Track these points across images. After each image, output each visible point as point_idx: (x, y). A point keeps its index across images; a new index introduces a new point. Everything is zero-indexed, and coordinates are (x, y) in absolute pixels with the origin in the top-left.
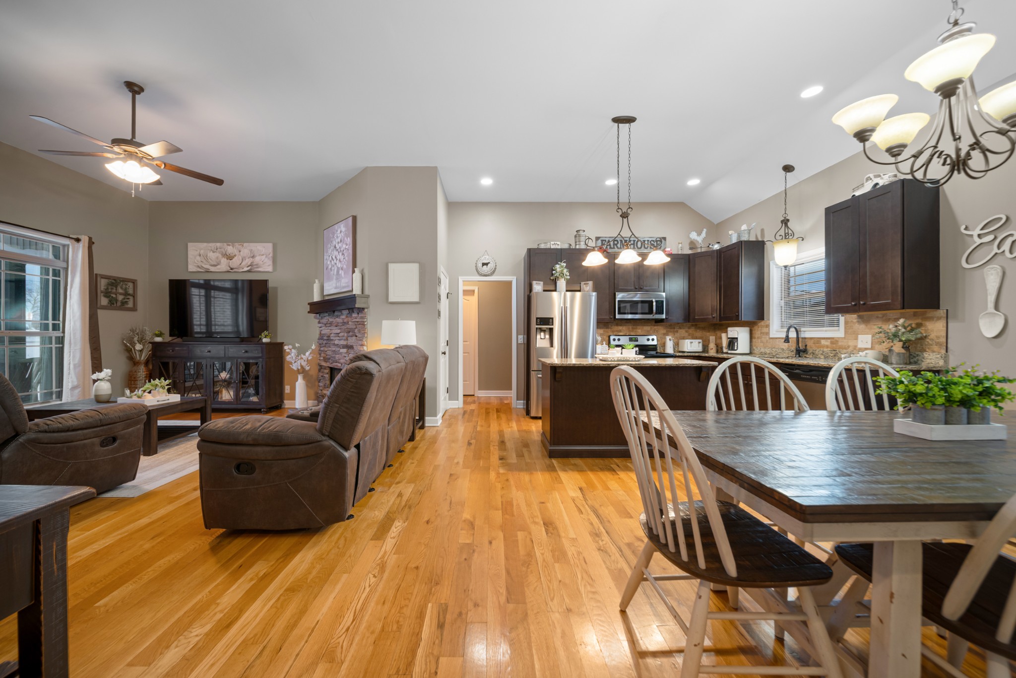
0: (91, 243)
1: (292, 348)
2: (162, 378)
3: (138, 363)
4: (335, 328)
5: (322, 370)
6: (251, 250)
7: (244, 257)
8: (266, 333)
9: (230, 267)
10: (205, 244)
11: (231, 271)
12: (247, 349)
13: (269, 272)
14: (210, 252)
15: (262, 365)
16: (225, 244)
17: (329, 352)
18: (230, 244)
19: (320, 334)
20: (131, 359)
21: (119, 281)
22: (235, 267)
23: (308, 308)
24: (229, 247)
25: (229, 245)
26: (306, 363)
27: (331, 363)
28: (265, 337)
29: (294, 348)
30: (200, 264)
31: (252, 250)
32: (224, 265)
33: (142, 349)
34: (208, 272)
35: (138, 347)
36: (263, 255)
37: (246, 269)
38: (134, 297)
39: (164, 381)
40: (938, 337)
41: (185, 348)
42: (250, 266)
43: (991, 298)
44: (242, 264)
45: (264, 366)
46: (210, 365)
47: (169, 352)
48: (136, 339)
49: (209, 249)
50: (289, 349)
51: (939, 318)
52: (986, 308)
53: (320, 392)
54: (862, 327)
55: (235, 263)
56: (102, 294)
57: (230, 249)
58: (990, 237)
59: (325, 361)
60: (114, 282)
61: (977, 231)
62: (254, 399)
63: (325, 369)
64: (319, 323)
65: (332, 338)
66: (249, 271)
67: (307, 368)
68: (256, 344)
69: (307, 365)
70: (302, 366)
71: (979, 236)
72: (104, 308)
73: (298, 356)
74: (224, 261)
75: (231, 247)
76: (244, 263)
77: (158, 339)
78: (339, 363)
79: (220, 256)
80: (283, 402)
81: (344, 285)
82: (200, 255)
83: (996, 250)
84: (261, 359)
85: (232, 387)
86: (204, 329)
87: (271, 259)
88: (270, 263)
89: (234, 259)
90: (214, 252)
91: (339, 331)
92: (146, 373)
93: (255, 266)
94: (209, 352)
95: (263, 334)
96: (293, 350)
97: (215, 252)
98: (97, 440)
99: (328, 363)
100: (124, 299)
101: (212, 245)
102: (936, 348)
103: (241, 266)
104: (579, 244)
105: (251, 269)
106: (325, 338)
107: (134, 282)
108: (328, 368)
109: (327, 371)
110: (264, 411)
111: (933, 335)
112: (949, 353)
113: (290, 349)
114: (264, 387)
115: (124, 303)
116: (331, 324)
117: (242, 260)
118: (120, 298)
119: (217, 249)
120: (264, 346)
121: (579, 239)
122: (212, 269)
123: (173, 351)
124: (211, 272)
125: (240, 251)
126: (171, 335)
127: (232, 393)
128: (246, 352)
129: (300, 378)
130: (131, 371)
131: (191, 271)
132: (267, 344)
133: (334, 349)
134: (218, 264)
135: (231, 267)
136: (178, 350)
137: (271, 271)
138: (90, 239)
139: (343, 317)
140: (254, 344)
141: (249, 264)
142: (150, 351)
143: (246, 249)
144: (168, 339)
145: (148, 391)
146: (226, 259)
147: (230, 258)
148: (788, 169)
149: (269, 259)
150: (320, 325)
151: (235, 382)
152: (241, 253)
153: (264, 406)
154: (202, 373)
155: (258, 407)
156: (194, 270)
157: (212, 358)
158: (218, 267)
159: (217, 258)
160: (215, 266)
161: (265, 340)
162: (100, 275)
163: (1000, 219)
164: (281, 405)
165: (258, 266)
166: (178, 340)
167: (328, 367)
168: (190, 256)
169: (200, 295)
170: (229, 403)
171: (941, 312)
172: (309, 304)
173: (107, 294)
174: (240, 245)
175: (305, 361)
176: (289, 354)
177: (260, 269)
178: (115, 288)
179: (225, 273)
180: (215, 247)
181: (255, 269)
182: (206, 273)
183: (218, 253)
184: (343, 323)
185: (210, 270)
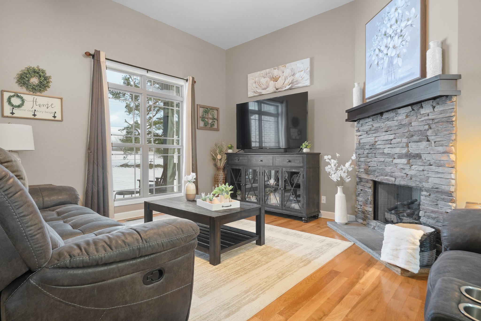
0: (194, 82)
1: (332, 158)
2: (227, 184)
3: (219, 168)
4: (384, 134)
5: (362, 183)
7: (287, 77)
8: (306, 143)
10: (259, 72)
11: (277, 91)
12: (290, 159)
13: (307, 86)
14: (262, 78)
15: (303, 175)
16: (272, 69)
17: (374, 163)
18: (276, 67)
19: (360, 143)
20: (216, 165)
21: (209, 109)
22: (280, 87)
23: (346, 116)
24: (275, 70)
25: (275, 69)
26: (346, 174)
27: (377, 176)
28: (306, 147)
29: (334, 157)
30: (256, 90)
31: (292, 69)
32: (271, 87)
33: (221, 159)
35: (219, 157)
36: (302, 71)
37: (288, 87)
38: (217, 120)
39: (228, 186)
41: (246, 158)
42: (291, 83)
44: (285, 83)
45: (305, 176)
46: (263, 172)
47: (236, 161)
48: (218, 151)
49: (261, 76)
50: (328, 159)
53: (359, 207)
55: (279, 83)
56: (200, 119)
57: (276, 72)
59: (367, 173)
60: (207, 110)
62: (296, 206)
63: (367, 182)
64: (358, 131)
65: (378, 147)
66: (290, 88)
67: (348, 180)
68: (298, 154)
69: (347, 176)
70: (341, 177)
72: (201, 129)
73: (338, 167)
74: (272, 83)
75: (277, 70)
76: (286, 82)
77: (230, 151)
78: (392, 176)
79: (269, 80)
80: (320, 212)
81: (402, 76)
82: (255, 83)
84: (302, 169)
85: (278, 192)
86: (258, 145)
87: (309, 73)
88: (308, 77)
89: (279, 80)
90: (264, 78)
91: (392, 137)
92: (223, 176)
93: (295, 83)
94: (262, 161)
95: (303, 144)
96: (332, 160)
98: (138, 275)
99: (371, 176)
100: (212, 122)
101: (264, 72)
103: (284, 85)
105: (292, 86)
106: (368, 147)
107: (217, 110)
108: (371, 182)
109: (371, 184)
110: (304, 220)
113: (330, 160)
114: (305, 196)
115: (212, 125)
116: (377, 130)
117: (285, 79)
118: (210, 121)
119: (267, 74)
120: (305, 155)
122: (264, 92)
123: (238, 160)
124: (263, 95)
125: (283, 72)
126: (238, 148)
127: (278, 198)
128: (290, 161)
129: (339, 189)
130: (215, 175)
131: (250, 96)
132: (307, 154)
133: (382, 160)
134: (268, 87)
135: (277, 87)
136: (241, 159)
137: (309, 85)
138: (193, 78)
139: (400, 118)
140: (296, 154)
141: (290, 82)
142: (225, 160)
143: (288, 69)
144: (236, 151)
145: (216, 195)
146: (273, 81)
147: (276, 79)
149: (307, 73)
150: (359, 134)
151: (280, 189)
152: (284, 73)
153: (304, 215)
154: (256, 179)
155: (300, 215)
156: (252, 96)
157: (264, 166)
158: (268, 89)
159: (267, 82)
160: (265, 89)
161: (305, 150)
162: (199, 105)
164: (318, 215)
165: (298, 82)
166: (242, 152)
167: (372, 180)
168: (249, 85)
169: (255, 120)
170: (275, 207)
172: (347, 111)
173: (203, 118)
174: (283, 67)
175: (344, 172)
176: (329, 164)
177: (300, 85)
178: (207, 115)
179: (272, 94)
180: (265, 73)
181: (295, 86)
182: (259, 96)
183: (267, 78)
184: (401, 126)
185: (262, 94)
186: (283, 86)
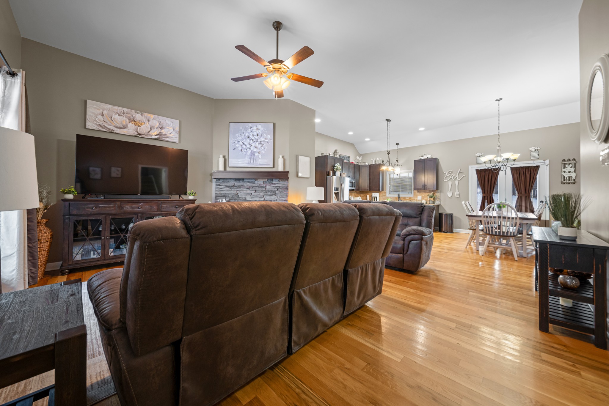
4: (246, 189)
6: (160, 123)
7: (153, 127)
8: (191, 191)
9: (137, 132)
10: (110, 106)
11: (139, 136)
12: (179, 204)
13: (176, 143)
14: (115, 114)
16: (133, 111)
18: (139, 112)
19: (220, 193)
22: (143, 134)
25: (138, 113)
30: (102, 123)
32: (131, 130)
34: (113, 133)
36: (170, 128)
37: (154, 137)
40: (438, 197)
41: (112, 205)
42: (158, 135)
43: (450, 188)
44: (150, 132)
49: (114, 112)
51: (439, 192)
52: (449, 190)
54: (419, 194)
55: (143, 129)
57: (138, 117)
58: (449, 175)
61: (447, 173)
64: (220, 185)
65: (240, 196)
66: (157, 139)
71: (447, 174)
74: (131, 126)
75: (140, 115)
76: (152, 132)
79: (127, 120)
81: (261, 163)
82: (103, 115)
83: (451, 178)
87: (178, 132)
88: (177, 135)
89: (142, 126)
90: (119, 115)
91: (252, 192)
93: (163, 136)
95: (188, 192)
97: (121, 116)
101: (119, 109)
102: (438, 199)
104: (337, 156)
105: (159, 138)
111: (437, 196)
112: (441, 201)
116: (239, 187)
117: (151, 128)
119: (124, 113)
121: (337, 154)
122: (118, 131)
125: (149, 121)
128: (179, 207)
131: (90, 128)
134: (124, 128)
135: (139, 132)
139: (259, 183)
141: (157, 133)
143: (155, 120)
146: (133, 124)
147: (138, 124)
148: (397, 144)
149: (176, 132)
156: (94, 128)
157: (144, 213)
158: (124, 130)
159: (124, 121)
160: (121, 128)
163: (451, 171)
165: (166, 136)
168: (89, 113)
171: (439, 191)
174: (149, 115)
177: (167, 139)
179: (131, 137)
180: (121, 112)
181: (163, 139)
182: (108, 133)
183: (125, 117)
184: (260, 187)
185: (115, 132)
186: (148, 134)
